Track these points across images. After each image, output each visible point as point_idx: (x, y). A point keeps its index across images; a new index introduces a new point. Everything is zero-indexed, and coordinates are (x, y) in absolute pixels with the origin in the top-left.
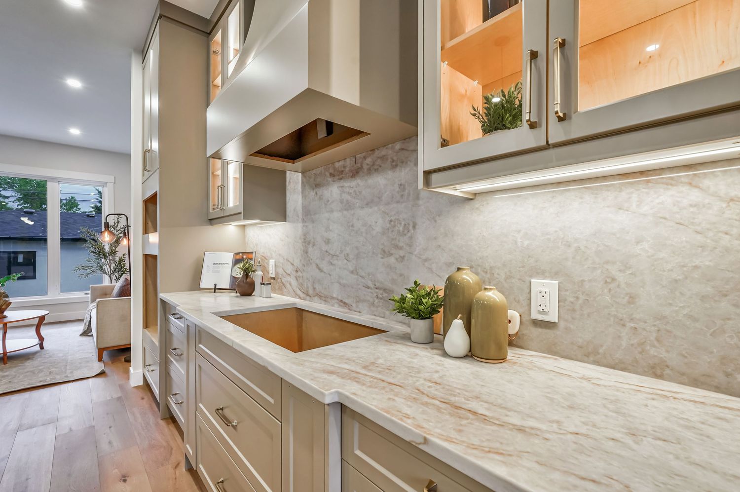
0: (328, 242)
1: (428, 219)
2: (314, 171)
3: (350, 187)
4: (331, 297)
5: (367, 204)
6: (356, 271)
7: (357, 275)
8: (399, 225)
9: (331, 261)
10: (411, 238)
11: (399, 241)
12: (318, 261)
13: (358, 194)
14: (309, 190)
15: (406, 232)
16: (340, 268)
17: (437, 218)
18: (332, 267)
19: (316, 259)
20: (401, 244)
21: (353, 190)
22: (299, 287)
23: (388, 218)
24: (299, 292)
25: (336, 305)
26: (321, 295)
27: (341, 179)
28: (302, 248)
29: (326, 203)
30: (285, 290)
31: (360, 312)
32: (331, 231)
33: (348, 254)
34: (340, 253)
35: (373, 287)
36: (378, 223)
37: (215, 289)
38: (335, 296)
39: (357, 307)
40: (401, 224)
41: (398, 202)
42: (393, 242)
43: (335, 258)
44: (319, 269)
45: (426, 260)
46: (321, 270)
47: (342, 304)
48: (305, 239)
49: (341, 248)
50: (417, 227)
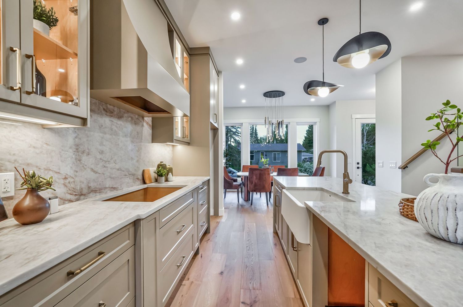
0: (102, 152)
3: (117, 123)
4: (104, 188)
5: (125, 136)
6: (120, 168)
7: (121, 170)
9: (105, 165)
12: (93, 167)
13: (121, 129)
16: (111, 169)
18: (105, 169)
19: (91, 165)
21: (118, 126)
25: (108, 192)
26: (96, 189)
27: (112, 116)
28: (74, 156)
29: (100, 126)
32: (104, 145)
33: (116, 161)
34: (111, 160)
35: (128, 175)
38: (107, 186)
39: (121, 187)
43: (107, 162)
46: (96, 172)
47: (112, 189)
49: (111, 157)
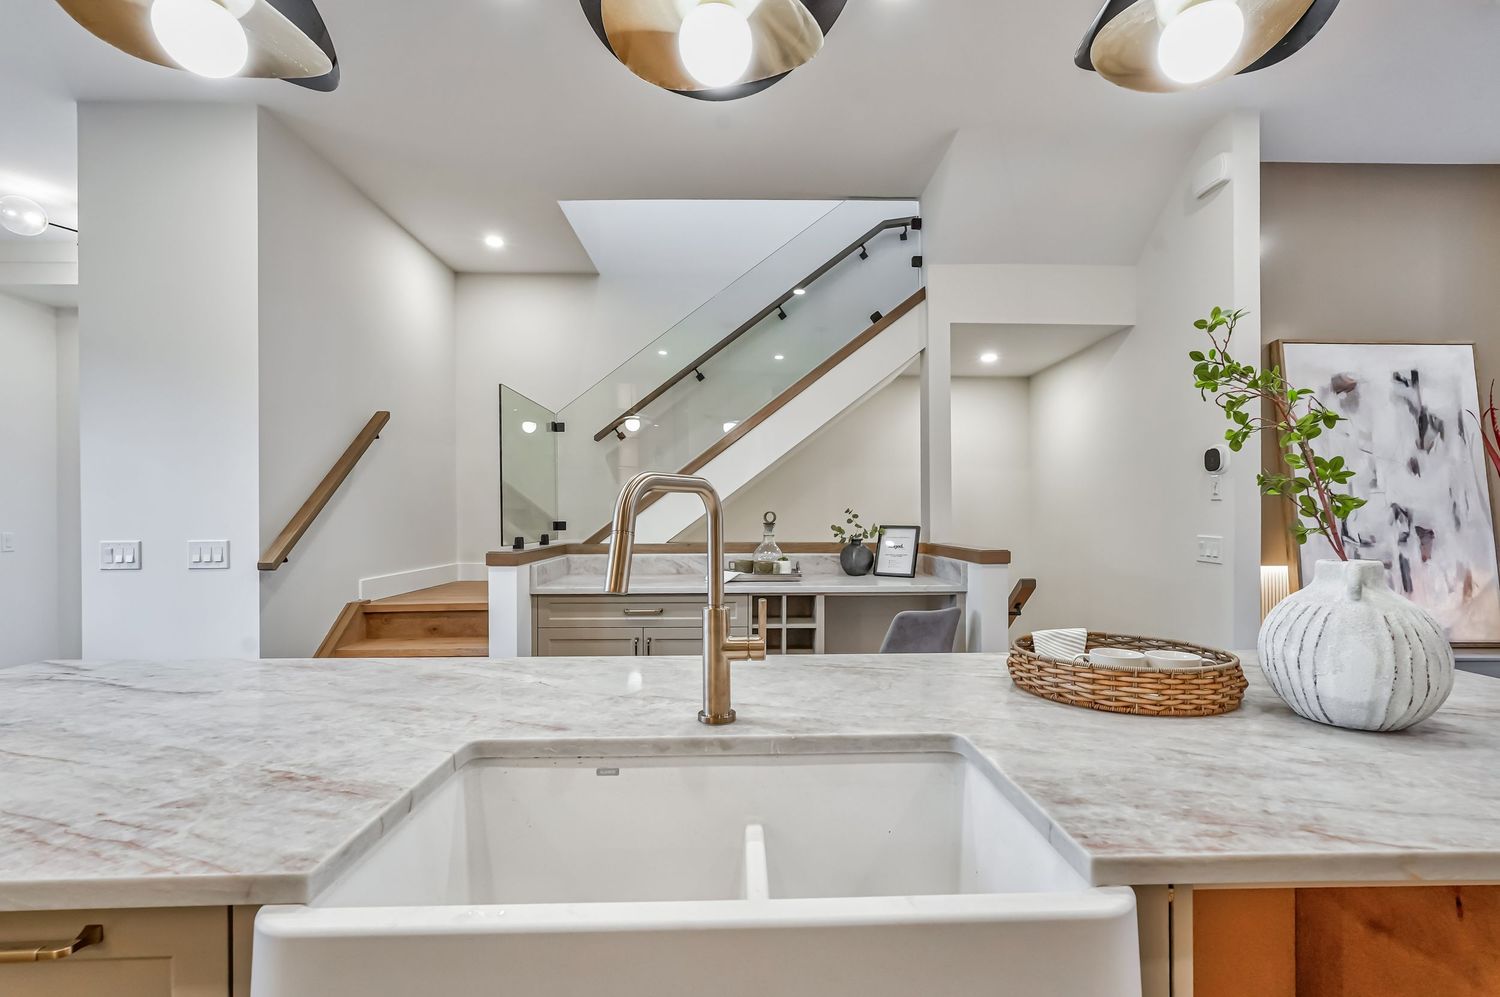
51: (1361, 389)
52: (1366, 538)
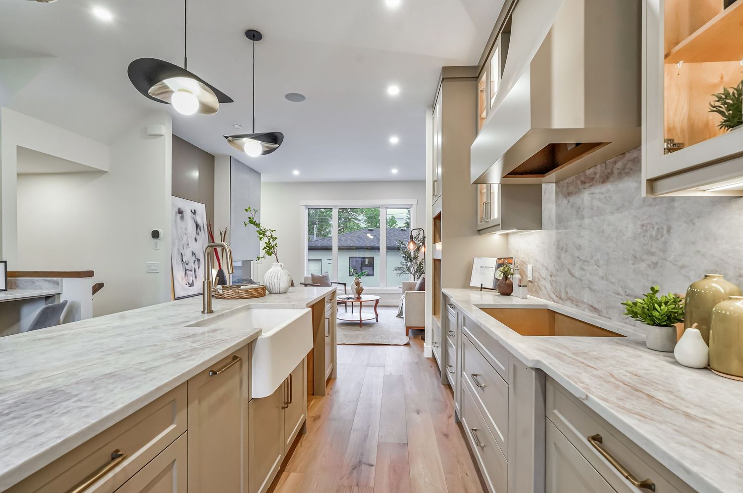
0: (579, 248)
1: (685, 222)
2: (567, 181)
3: (600, 193)
4: (582, 301)
5: (618, 209)
6: (606, 277)
7: (607, 281)
8: (651, 230)
9: (582, 266)
10: (665, 243)
11: (651, 246)
12: (570, 267)
13: (609, 199)
14: (562, 199)
15: (659, 236)
16: (591, 274)
17: (696, 220)
18: (583, 272)
19: (568, 264)
20: (654, 250)
21: (603, 196)
22: (553, 291)
23: (639, 223)
24: (553, 296)
25: (587, 310)
26: (573, 299)
27: (592, 186)
28: (556, 254)
29: (578, 210)
30: (541, 293)
31: (610, 318)
32: (582, 237)
33: (598, 260)
34: (591, 259)
35: (623, 294)
36: (628, 228)
37: (482, 288)
38: (585, 301)
39: (607, 313)
40: (653, 228)
41: (650, 205)
42: (645, 248)
43: (585, 263)
44: (571, 274)
45: (682, 267)
46: (572, 275)
47: (592, 309)
48: (558, 246)
49: (592, 254)
50: (672, 231)
51: (184, 213)
52: (187, 262)
